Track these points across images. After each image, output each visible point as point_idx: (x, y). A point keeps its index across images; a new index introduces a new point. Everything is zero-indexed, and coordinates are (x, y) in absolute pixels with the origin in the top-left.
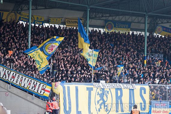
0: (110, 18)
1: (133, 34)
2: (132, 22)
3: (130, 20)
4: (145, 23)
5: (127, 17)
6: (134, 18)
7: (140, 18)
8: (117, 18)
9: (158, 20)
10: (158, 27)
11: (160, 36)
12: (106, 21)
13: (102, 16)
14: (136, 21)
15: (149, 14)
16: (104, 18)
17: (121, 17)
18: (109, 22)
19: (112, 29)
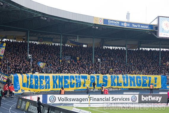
0: (41, 36)
1: (54, 45)
2: (53, 38)
3: (52, 37)
4: (60, 39)
5: (51, 35)
6: (54, 36)
7: (58, 36)
8: (45, 36)
9: (68, 37)
10: (68, 41)
11: (69, 46)
12: (39, 37)
13: (37, 35)
14: (56, 37)
15: (63, 34)
16: (38, 36)
17: (47, 35)
18: (41, 38)
19: (42, 42)
